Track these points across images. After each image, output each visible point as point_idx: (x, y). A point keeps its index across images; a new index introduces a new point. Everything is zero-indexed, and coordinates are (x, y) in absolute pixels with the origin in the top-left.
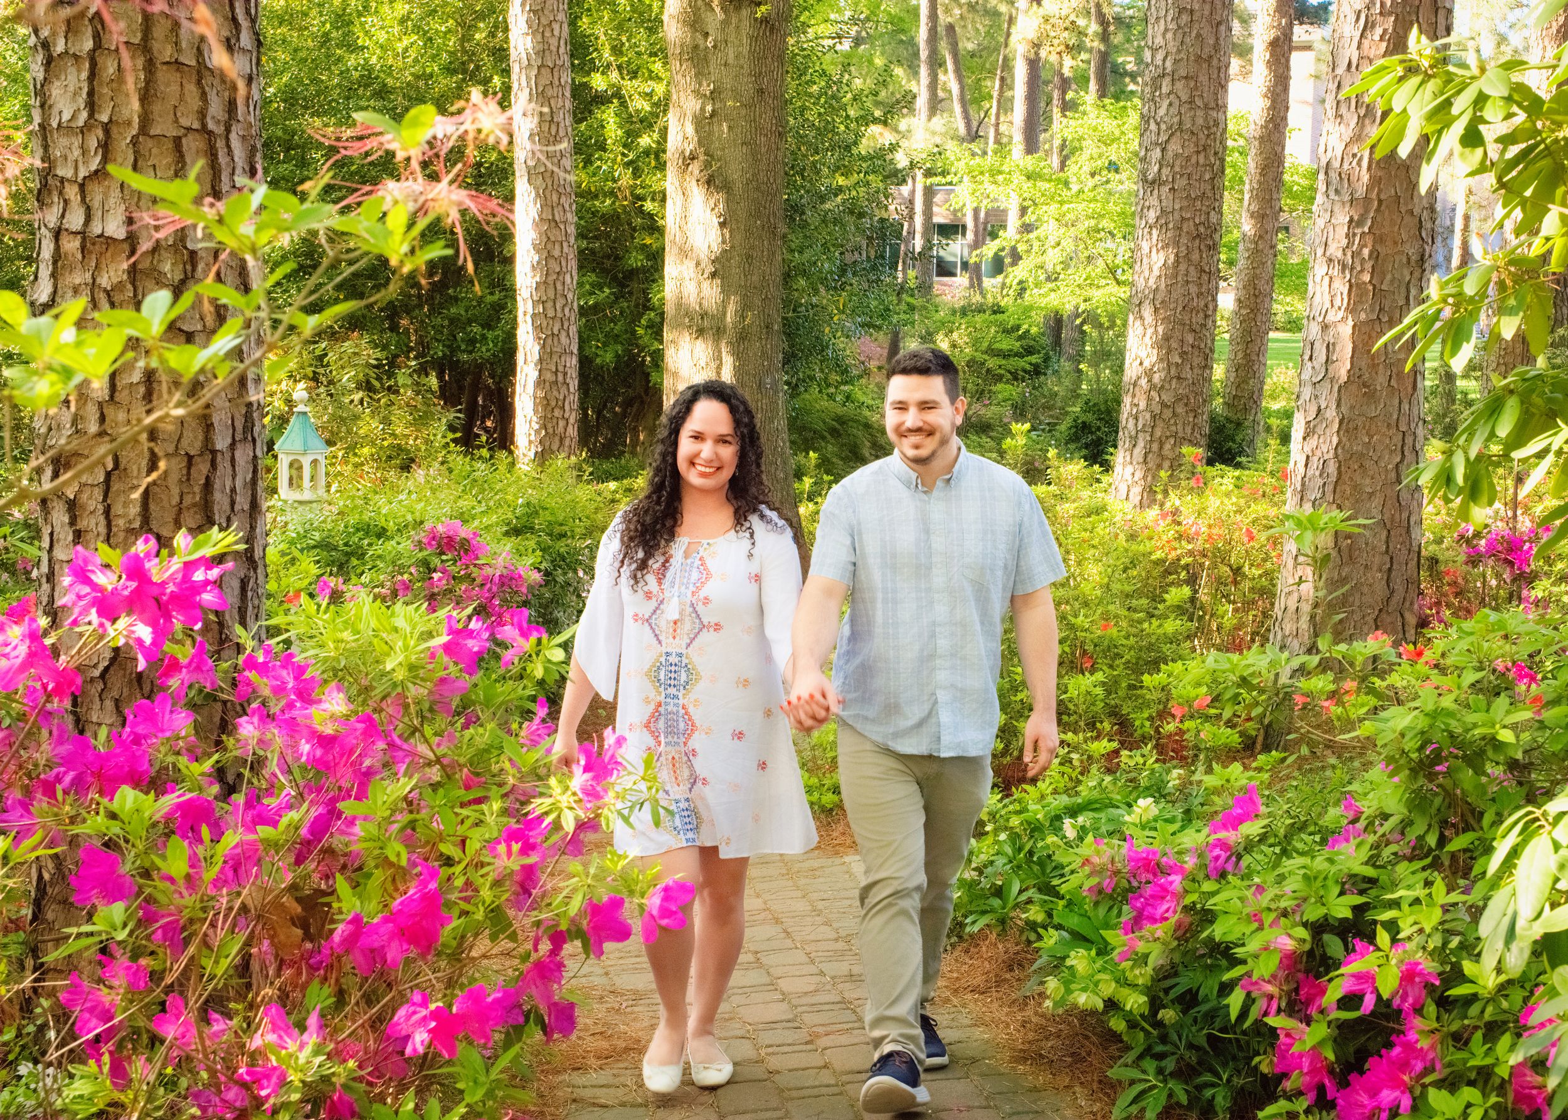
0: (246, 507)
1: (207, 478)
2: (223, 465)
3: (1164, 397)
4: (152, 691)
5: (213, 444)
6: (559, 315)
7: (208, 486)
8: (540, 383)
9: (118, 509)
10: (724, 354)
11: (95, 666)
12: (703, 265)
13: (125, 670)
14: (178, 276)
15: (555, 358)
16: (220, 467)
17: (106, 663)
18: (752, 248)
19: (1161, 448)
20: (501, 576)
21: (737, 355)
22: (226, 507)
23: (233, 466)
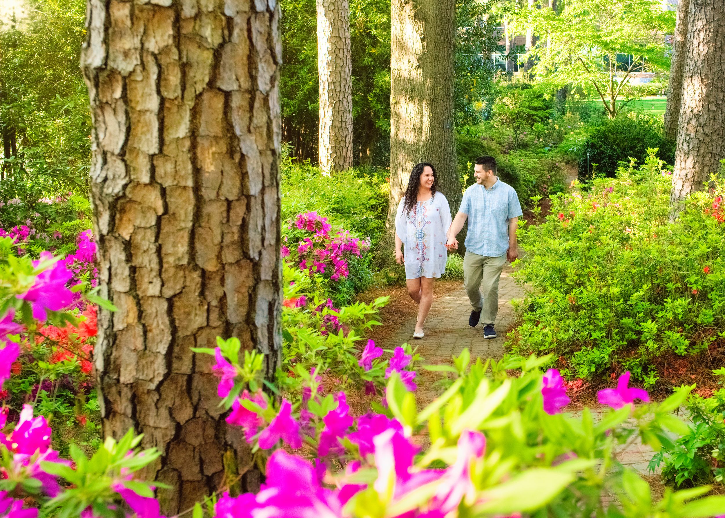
0: (273, 242)
1: (244, 220)
2: (256, 206)
3: (706, 130)
4: (199, 400)
5: (248, 190)
6: (343, 90)
7: (244, 227)
8: (333, 127)
9: (168, 248)
10: (424, 110)
11: (151, 380)
12: (412, 62)
13: (176, 383)
14: (218, 40)
15: (341, 114)
16: (253, 210)
17: (161, 378)
18: (439, 52)
19: (703, 160)
20: (345, 245)
21: (432, 110)
22: (259, 243)
23: (263, 208)
